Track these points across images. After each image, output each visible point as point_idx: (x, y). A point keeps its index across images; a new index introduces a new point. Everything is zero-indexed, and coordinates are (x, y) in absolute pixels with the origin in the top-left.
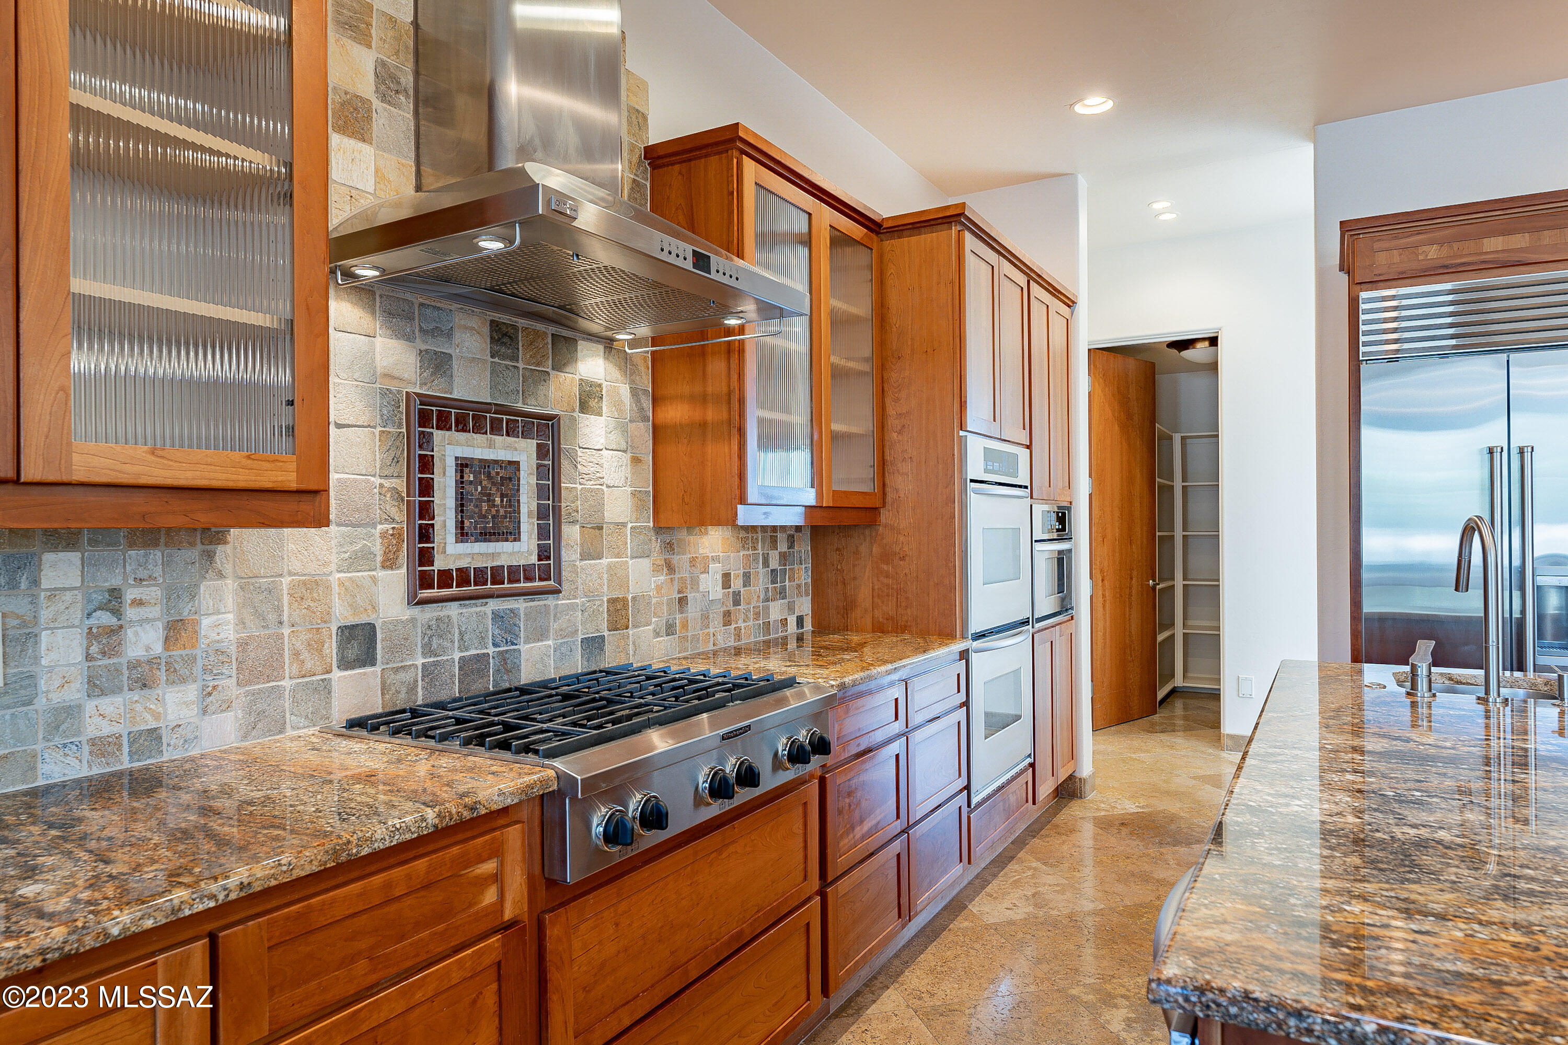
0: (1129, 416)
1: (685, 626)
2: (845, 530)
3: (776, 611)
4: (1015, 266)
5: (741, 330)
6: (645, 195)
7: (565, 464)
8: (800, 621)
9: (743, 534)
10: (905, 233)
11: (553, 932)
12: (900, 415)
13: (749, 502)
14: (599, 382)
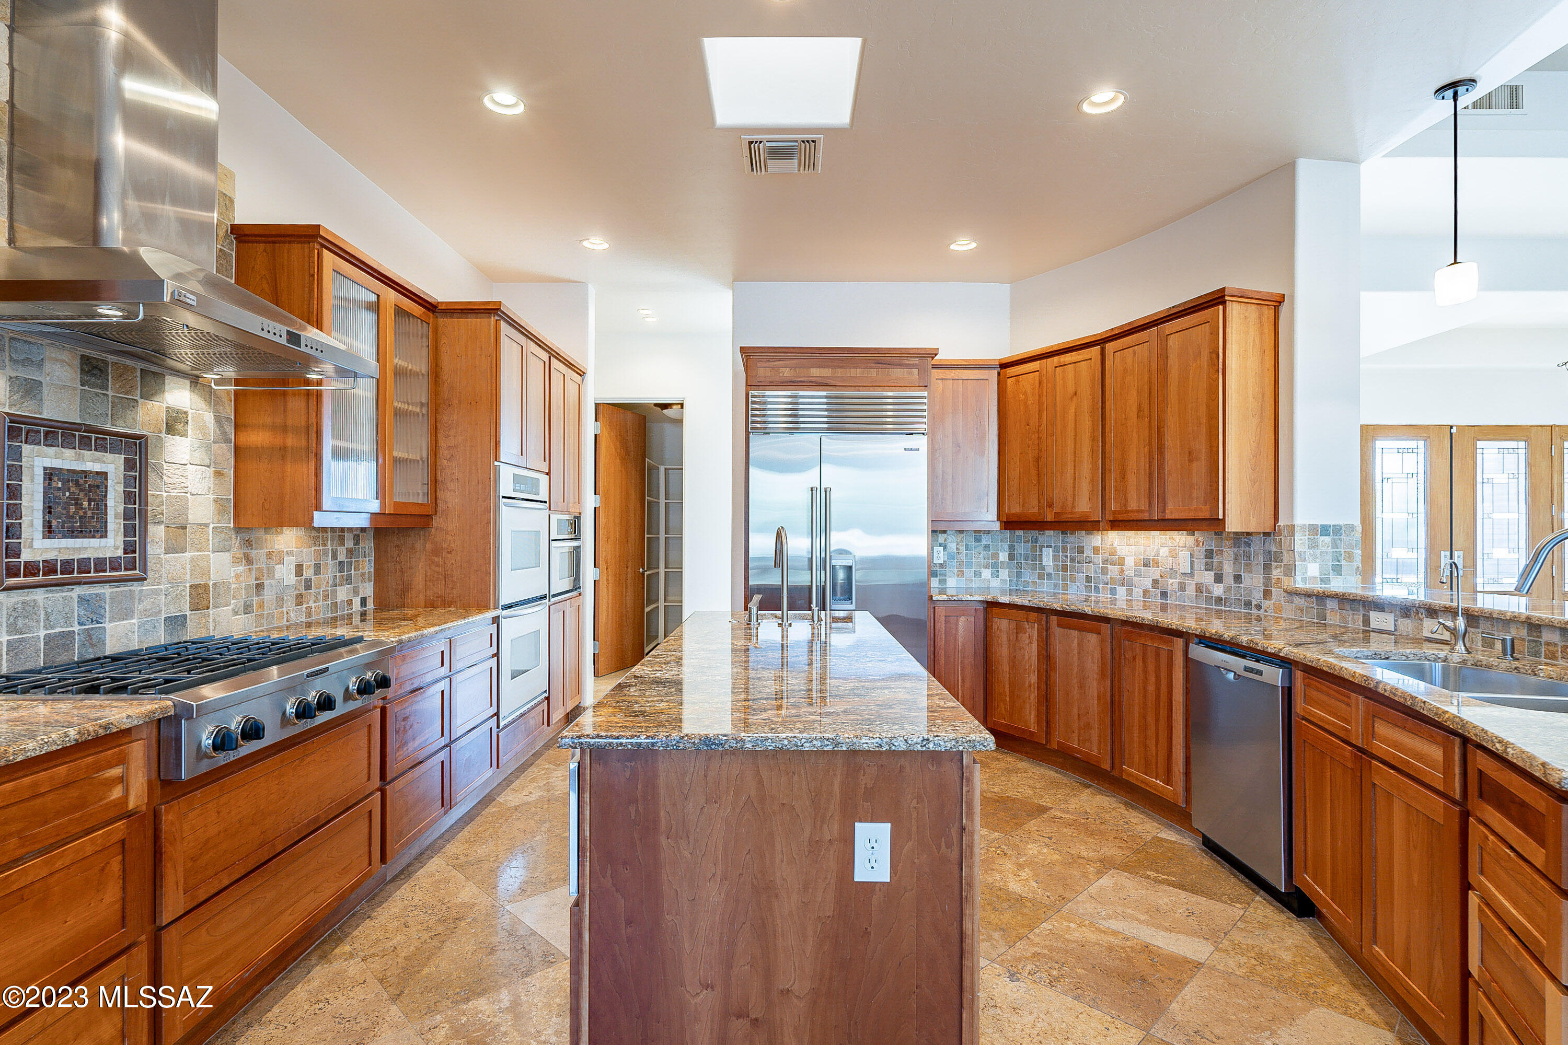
0: (628, 453)
1: (261, 605)
2: (403, 531)
3: (343, 594)
4: (540, 346)
5: (320, 383)
6: (231, 262)
7: (152, 476)
8: (364, 602)
9: (314, 534)
10: (456, 315)
11: (168, 818)
12: (449, 448)
13: (324, 509)
14: (185, 410)
